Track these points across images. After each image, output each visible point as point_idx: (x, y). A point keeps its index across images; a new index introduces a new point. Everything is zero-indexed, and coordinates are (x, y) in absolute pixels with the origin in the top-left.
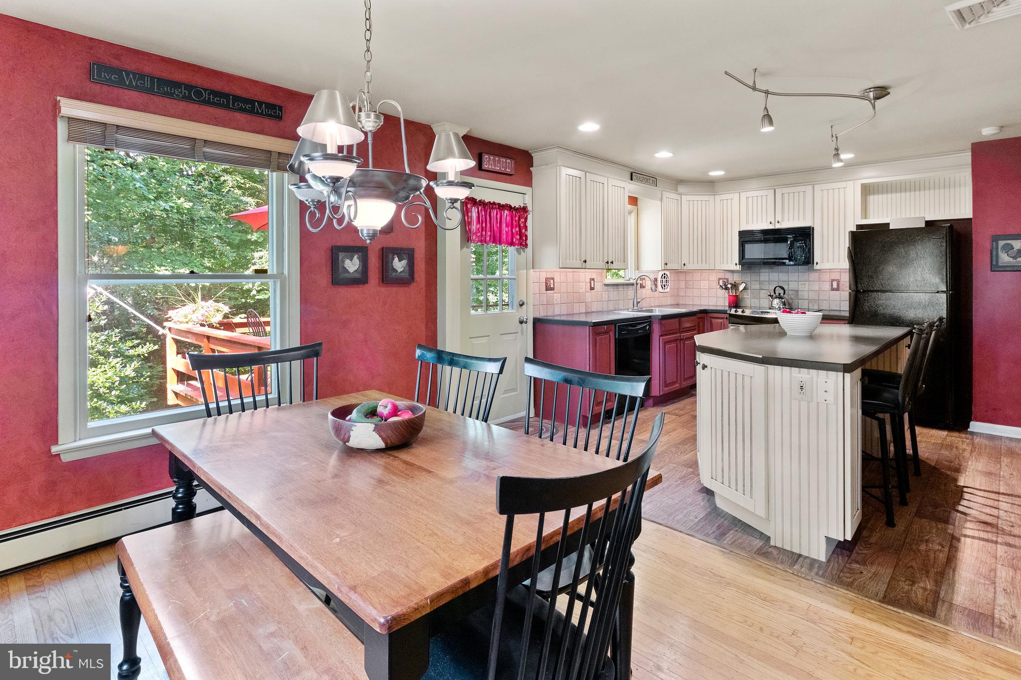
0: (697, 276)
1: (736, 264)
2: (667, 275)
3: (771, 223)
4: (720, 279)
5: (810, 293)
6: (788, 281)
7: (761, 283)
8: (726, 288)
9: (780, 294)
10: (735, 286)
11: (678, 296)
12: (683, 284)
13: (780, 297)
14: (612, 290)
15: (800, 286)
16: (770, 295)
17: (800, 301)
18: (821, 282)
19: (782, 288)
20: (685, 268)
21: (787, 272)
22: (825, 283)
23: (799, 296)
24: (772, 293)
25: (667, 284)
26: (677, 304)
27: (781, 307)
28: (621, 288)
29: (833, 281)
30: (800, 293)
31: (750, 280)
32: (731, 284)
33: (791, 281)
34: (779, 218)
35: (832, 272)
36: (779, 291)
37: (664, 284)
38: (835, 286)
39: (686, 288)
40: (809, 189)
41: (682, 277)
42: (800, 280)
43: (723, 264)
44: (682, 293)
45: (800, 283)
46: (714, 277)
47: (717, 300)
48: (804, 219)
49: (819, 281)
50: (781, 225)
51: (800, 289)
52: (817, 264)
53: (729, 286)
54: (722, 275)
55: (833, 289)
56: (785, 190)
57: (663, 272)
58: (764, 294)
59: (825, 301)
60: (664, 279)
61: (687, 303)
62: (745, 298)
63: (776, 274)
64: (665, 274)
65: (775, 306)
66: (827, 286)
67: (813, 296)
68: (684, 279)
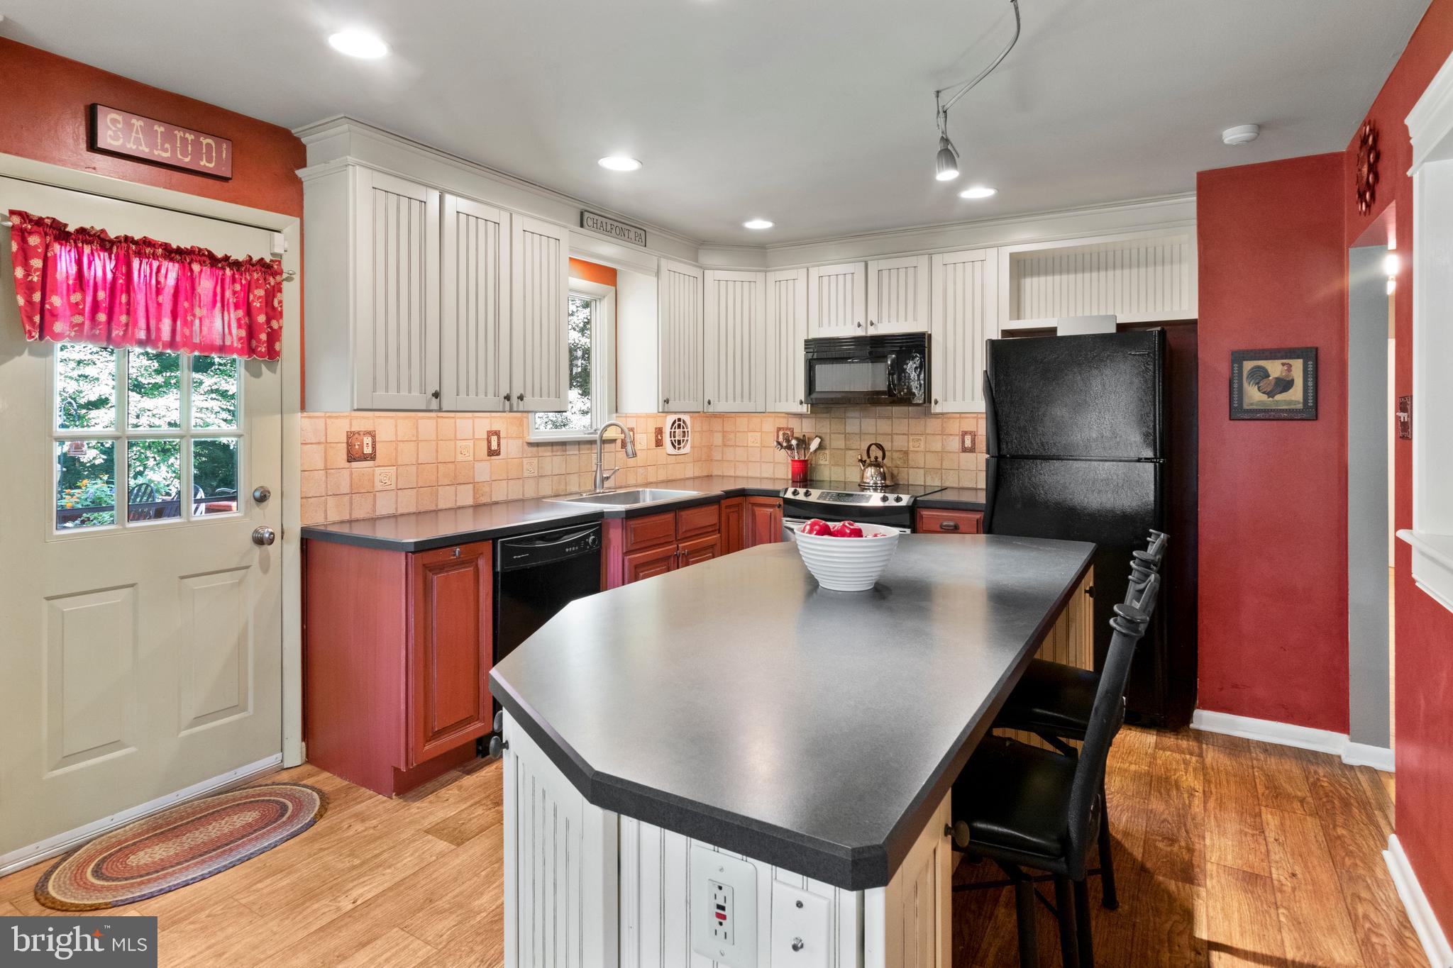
0: (742, 423)
1: (801, 403)
2: (684, 422)
3: (859, 325)
4: (779, 429)
5: (929, 456)
6: (892, 435)
7: (847, 436)
8: (789, 447)
9: (876, 458)
10: (803, 443)
11: (709, 459)
12: (718, 439)
13: (877, 464)
14: (550, 454)
15: (911, 444)
16: (861, 461)
17: (911, 471)
18: (944, 437)
19: (880, 447)
20: (711, 409)
21: (890, 417)
22: (951, 438)
23: (910, 462)
24: (865, 458)
25: (686, 439)
26: (708, 476)
27: (879, 482)
28: (572, 451)
29: (964, 434)
30: (911, 456)
31: (829, 431)
32: (797, 439)
33: (897, 434)
34: (873, 316)
35: (963, 418)
36: (875, 452)
37: (677, 439)
38: (968, 443)
39: (724, 445)
40: (923, 260)
41: (717, 425)
42: (910, 432)
43: (780, 401)
44: (717, 456)
45: (911, 438)
46: (770, 426)
47: (774, 468)
48: (915, 319)
49: (942, 434)
50: (876, 329)
51: (911, 449)
52: (936, 402)
53: (794, 442)
54: (782, 423)
55: (965, 450)
56: (884, 264)
57: (676, 417)
58: (852, 457)
59: (952, 472)
60: (677, 430)
61: (725, 474)
62: (821, 465)
63: (872, 422)
64: (679, 420)
65: (868, 481)
66: (955, 444)
67: (932, 461)
68: (721, 430)
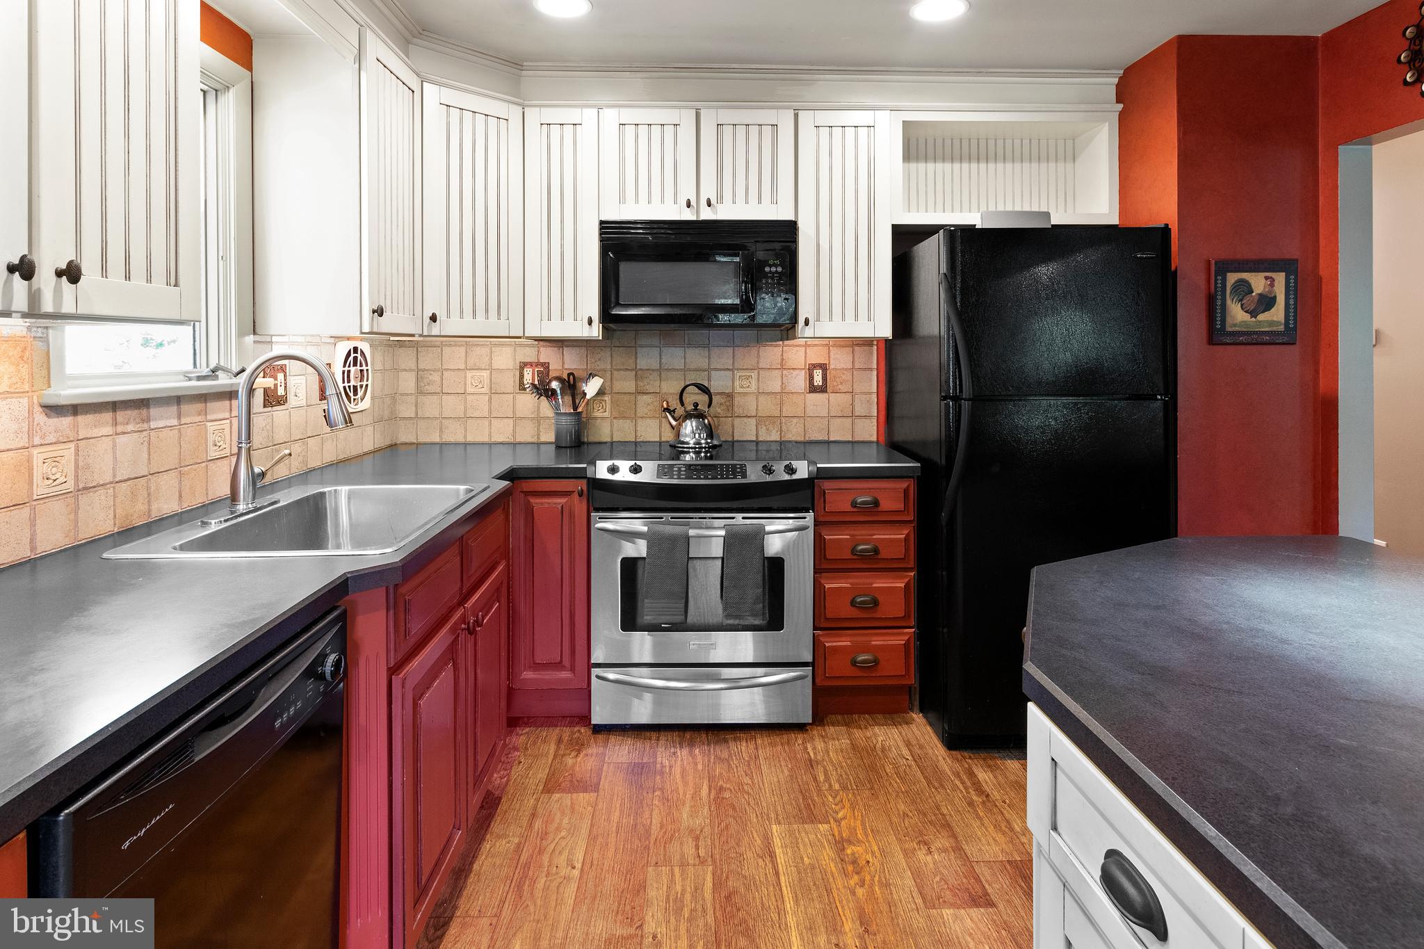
0: (454, 358)
1: (590, 322)
2: (362, 353)
3: (689, 205)
4: (523, 365)
5: (762, 398)
6: (709, 370)
7: (639, 374)
8: (550, 394)
9: (696, 405)
10: (571, 385)
11: (393, 418)
12: (408, 382)
13: (697, 414)
14: (108, 430)
15: (737, 383)
16: (667, 410)
17: (737, 421)
18: (785, 372)
19: (704, 390)
20: (436, 329)
21: (707, 346)
22: (795, 373)
23: (736, 409)
24: (675, 404)
25: (365, 383)
26: (391, 446)
27: (703, 441)
29: (813, 367)
30: (737, 400)
31: (609, 367)
32: (559, 379)
33: (716, 369)
34: (708, 191)
35: (809, 346)
36: (693, 396)
37: (352, 383)
38: (818, 380)
39: (420, 392)
40: (785, 120)
41: (406, 359)
42: (736, 366)
43: (549, 319)
44: (406, 410)
45: (738, 374)
46: (505, 359)
47: (514, 426)
48: (774, 201)
49: (782, 368)
50: (715, 213)
51: (738, 390)
52: (807, 322)
53: (555, 385)
54: (529, 354)
55: (813, 389)
56: (727, 116)
57: (350, 345)
58: (646, 404)
59: (795, 420)
60: (353, 369)
62: (596, 418)
63: (679, 352)
64: (355, 350)
65: (687, 439)
66: (798, 382)
67: (767, 406)
68: (414, 367)
